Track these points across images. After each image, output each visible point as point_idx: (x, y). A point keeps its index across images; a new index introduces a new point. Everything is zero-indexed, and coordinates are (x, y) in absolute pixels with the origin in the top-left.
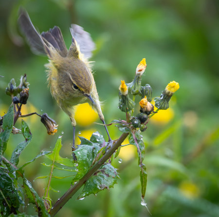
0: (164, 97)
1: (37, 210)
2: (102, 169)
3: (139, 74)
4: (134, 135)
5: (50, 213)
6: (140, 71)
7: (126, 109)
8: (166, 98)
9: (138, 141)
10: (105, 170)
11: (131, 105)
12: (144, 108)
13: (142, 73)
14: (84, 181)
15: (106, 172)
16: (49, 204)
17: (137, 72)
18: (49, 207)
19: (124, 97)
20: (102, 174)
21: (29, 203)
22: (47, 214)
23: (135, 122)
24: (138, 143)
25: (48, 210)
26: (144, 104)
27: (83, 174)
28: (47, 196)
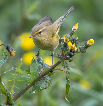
0: (85, 46)
1: (6, 97)
2: (43, 78)
3: (74, 31)
4: (65, 63)
5: (13, 99)
6: (75, 29)
7: (65, 50)
8: (86, 47)
9: (67, 67)
10: (45, 79)
11: (68, 48)
12: (73, 50)
13: (75, 31)
14: (33, 84)
15: (46, 80)
16: (13, 95)
17: (72, 30)
18: (13, 96)
19: (65, 44)
20: (43, 81)
21: (2, 93)
22: (12, 100)
23: (67, 57)
24: (67, 68)
25: (12, 98)
26: (73, 48)
27: (33, 80)
28: (12, 91)
